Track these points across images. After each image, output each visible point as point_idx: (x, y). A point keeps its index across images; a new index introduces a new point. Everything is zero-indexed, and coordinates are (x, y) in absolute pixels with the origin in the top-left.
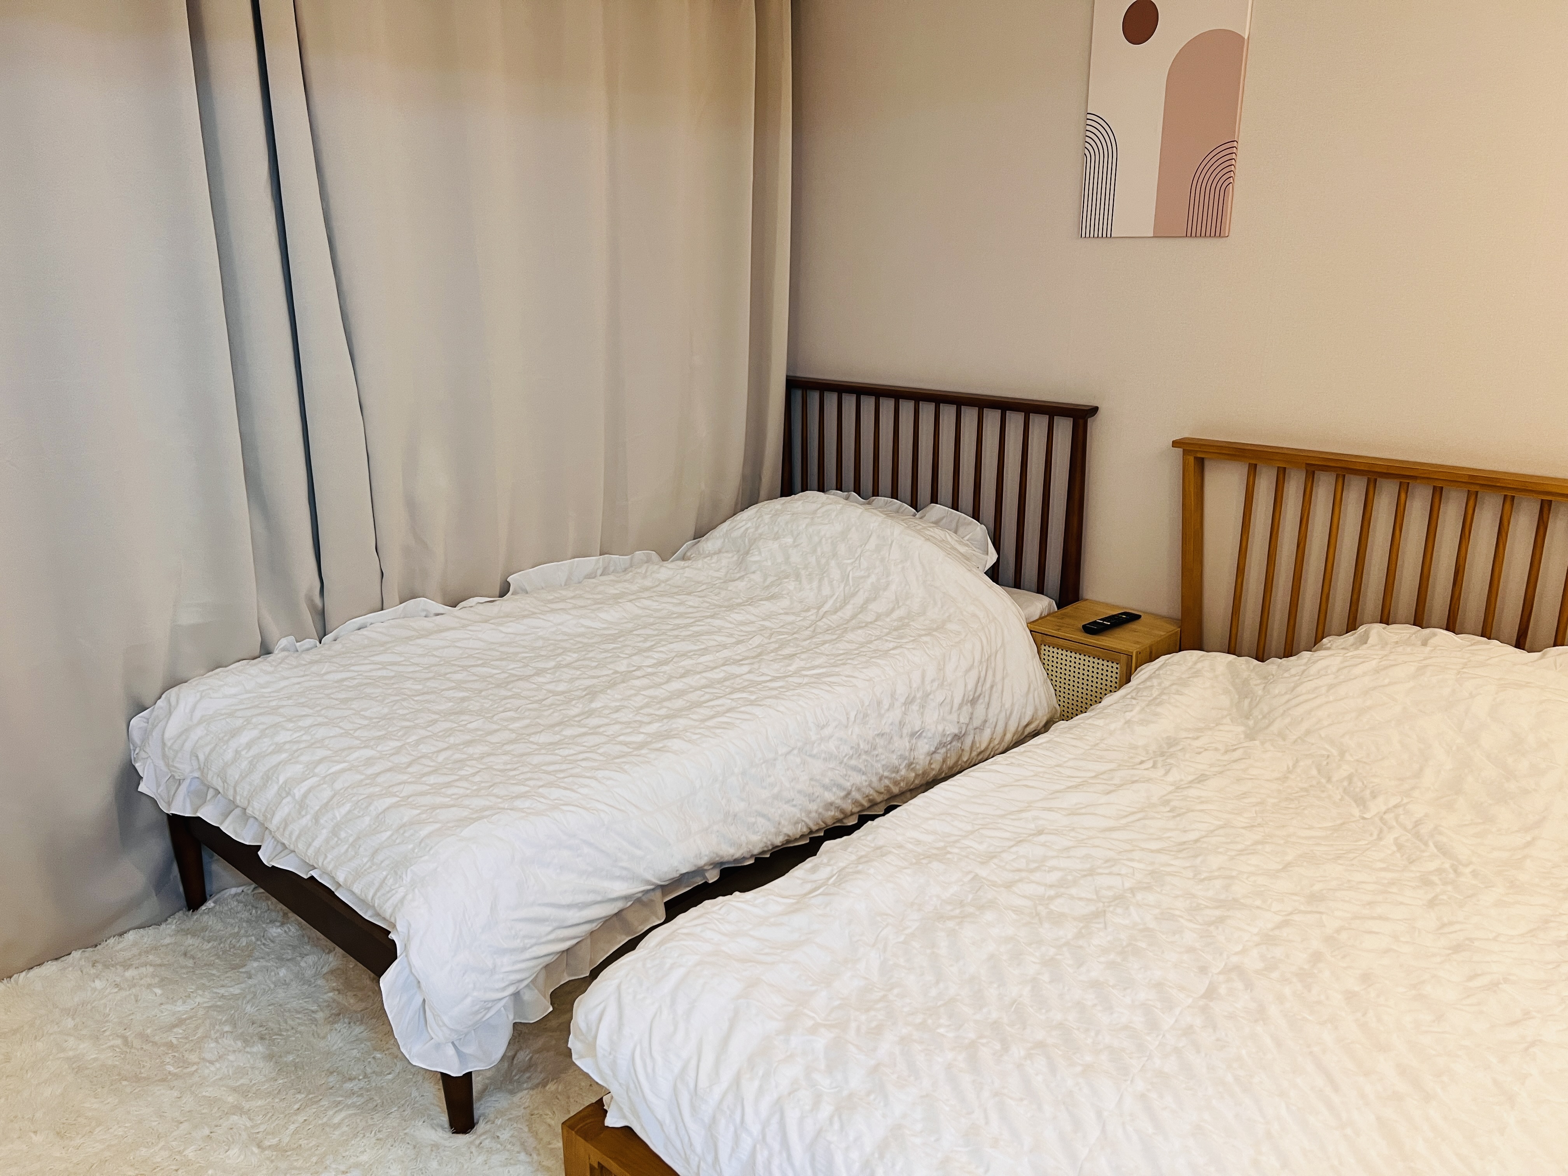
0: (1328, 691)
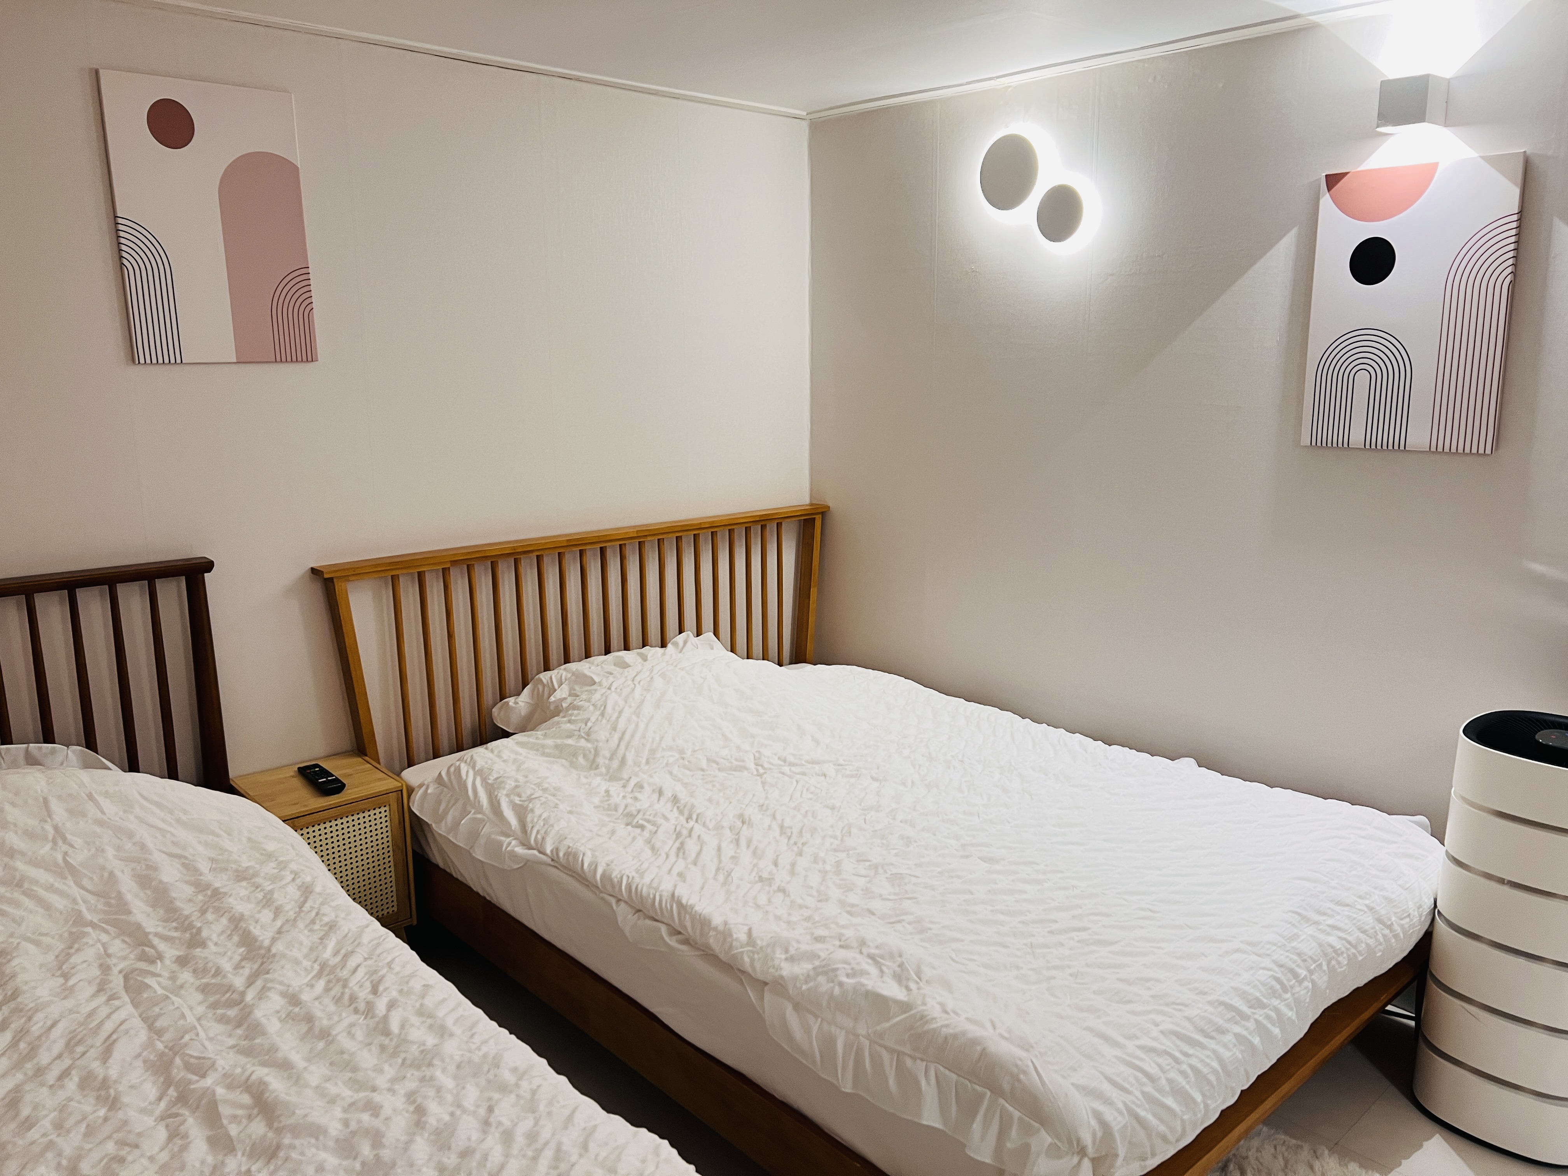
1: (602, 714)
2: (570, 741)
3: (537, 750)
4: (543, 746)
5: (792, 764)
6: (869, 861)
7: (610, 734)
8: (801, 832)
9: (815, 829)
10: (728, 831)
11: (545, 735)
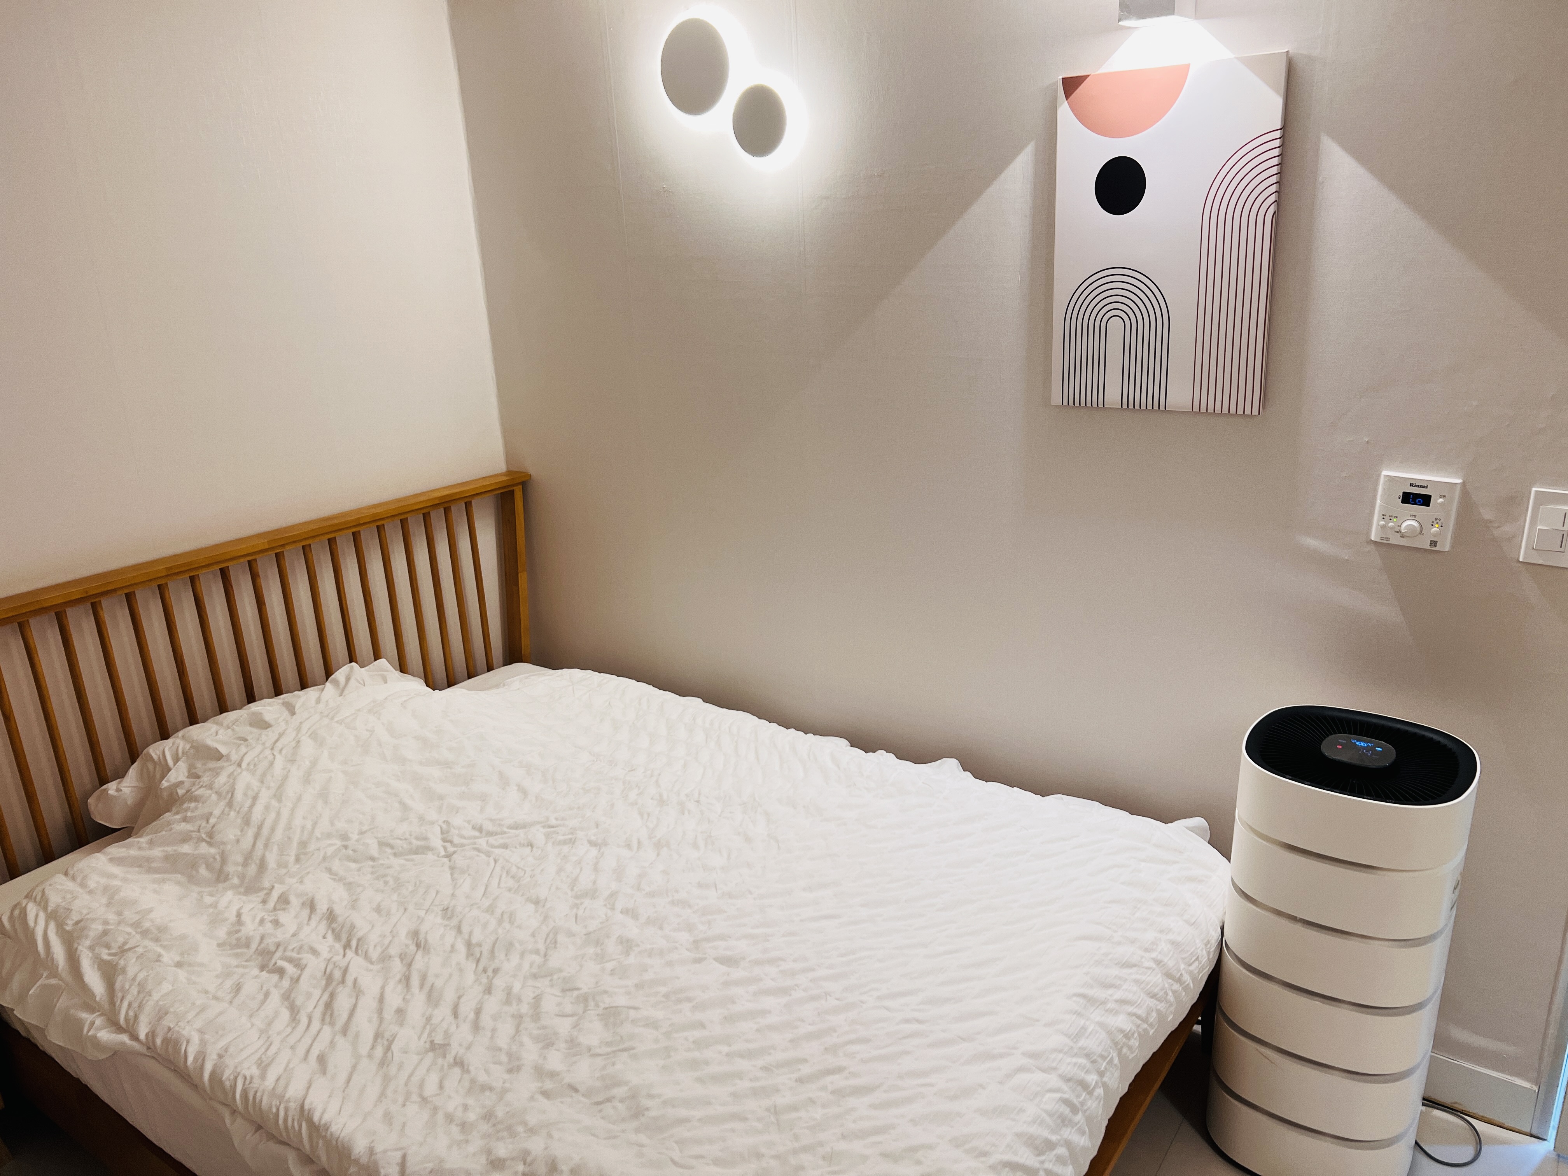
0: (280, 801)
1: (230, 805)
2: (186, 848)
3: (140, 866)
4: (148, 860)
5: (490, 834)
6: (578, 989)
7: (242, 831)
8: (492, 952)
9: (511, 944)
10: (397, 961)
11: (151, 843)
